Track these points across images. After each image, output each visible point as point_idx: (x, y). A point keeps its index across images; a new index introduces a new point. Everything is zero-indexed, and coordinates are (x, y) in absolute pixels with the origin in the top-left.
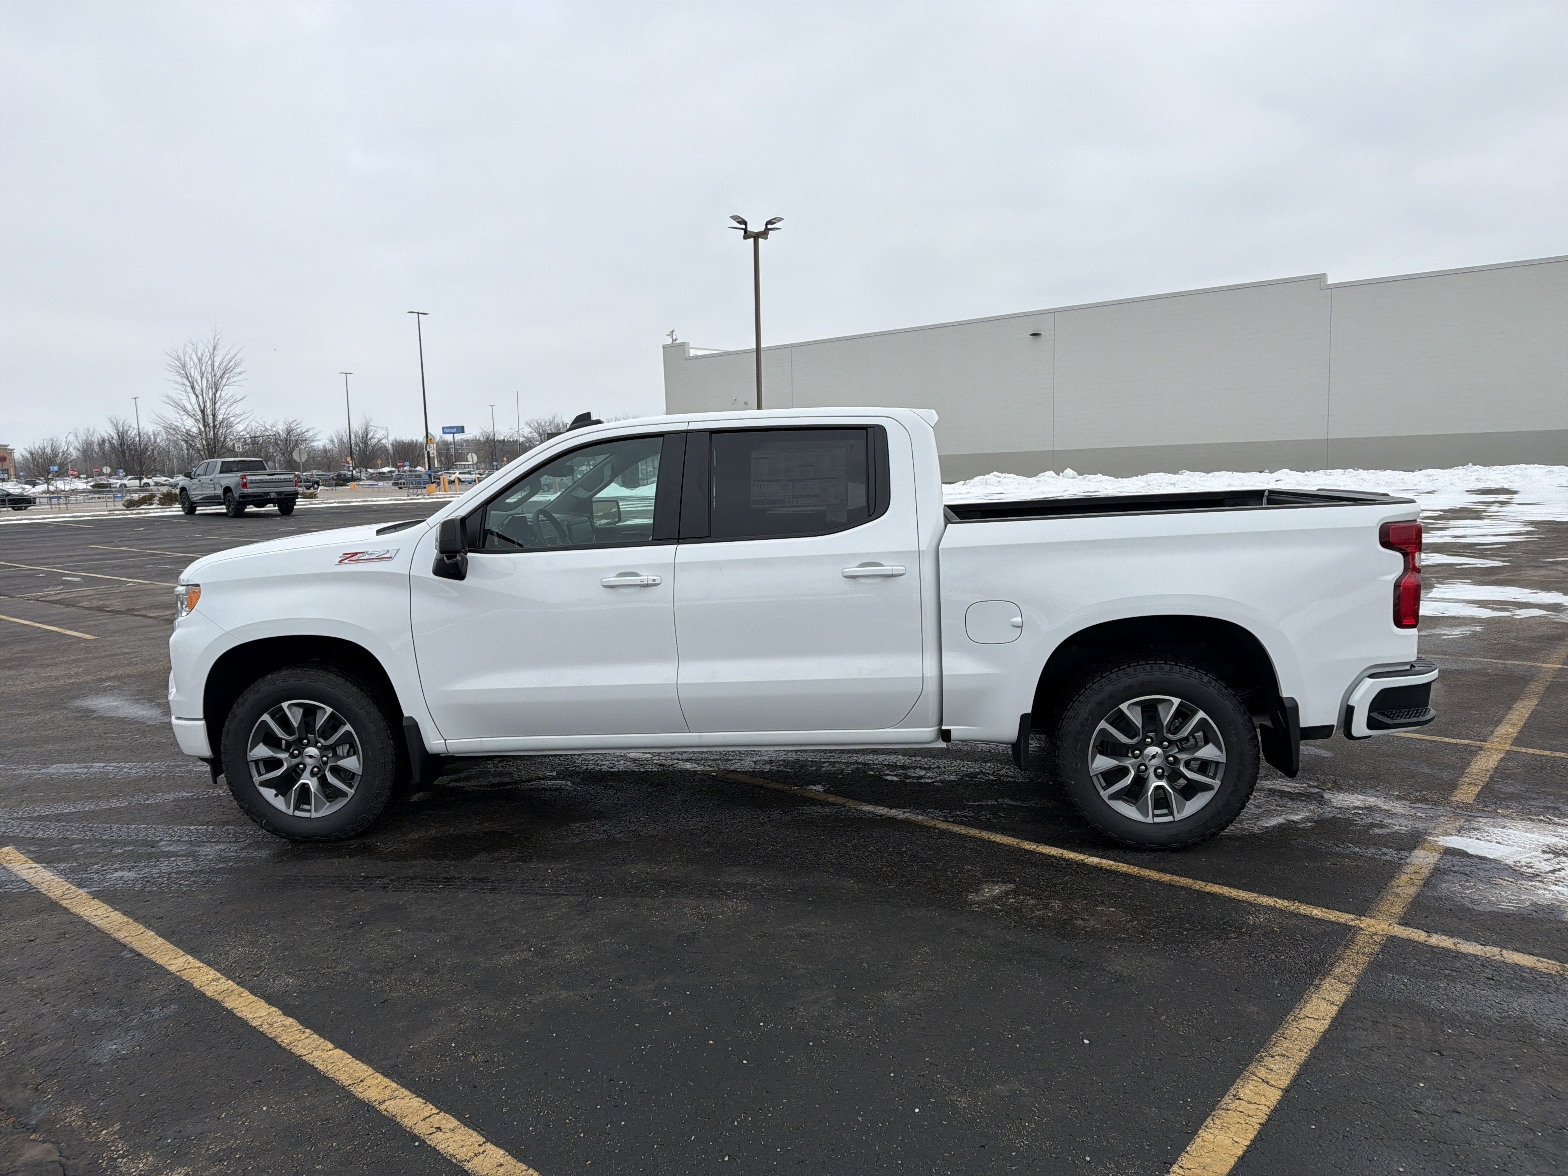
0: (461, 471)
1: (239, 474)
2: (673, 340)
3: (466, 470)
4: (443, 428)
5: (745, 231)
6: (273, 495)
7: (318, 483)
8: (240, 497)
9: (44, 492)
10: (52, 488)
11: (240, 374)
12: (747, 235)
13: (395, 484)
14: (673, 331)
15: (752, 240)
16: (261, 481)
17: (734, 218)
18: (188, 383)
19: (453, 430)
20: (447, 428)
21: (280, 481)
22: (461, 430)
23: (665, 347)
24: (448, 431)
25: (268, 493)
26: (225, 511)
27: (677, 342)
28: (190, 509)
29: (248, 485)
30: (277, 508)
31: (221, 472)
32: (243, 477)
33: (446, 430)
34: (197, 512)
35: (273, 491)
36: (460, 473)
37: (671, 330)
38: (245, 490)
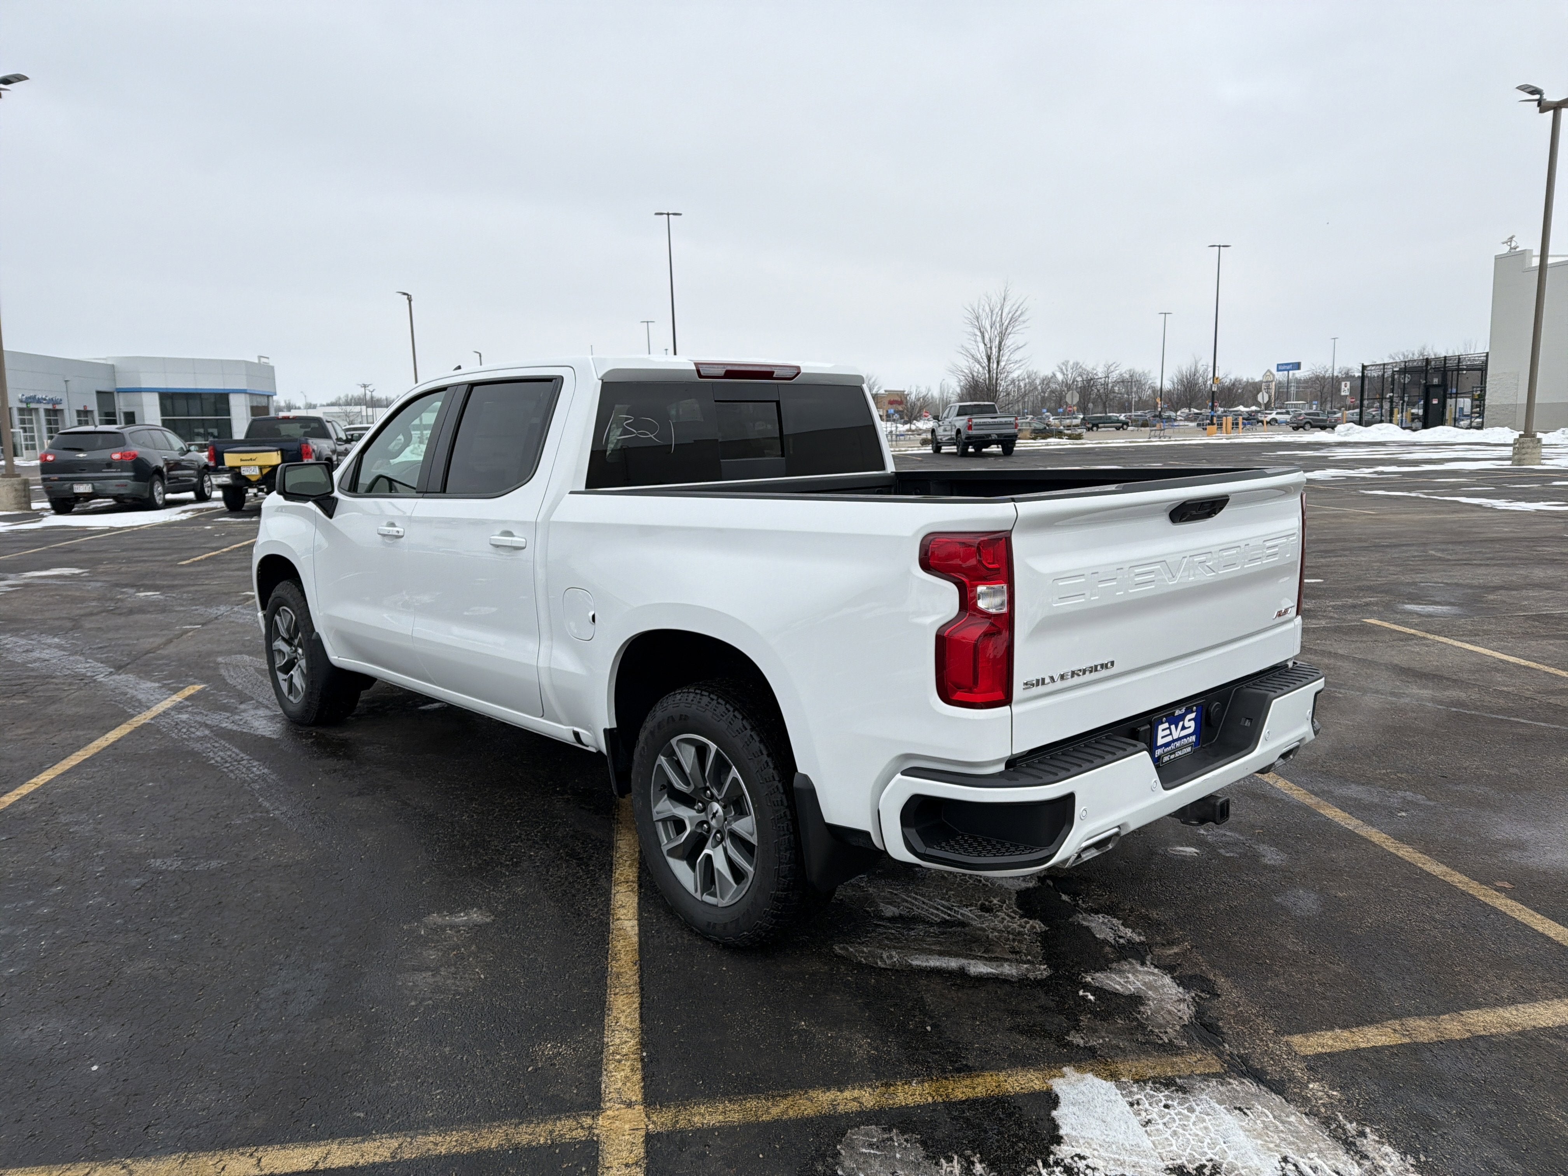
0: (1279, 411)
1: (967, 417)
2: (1511, 248)
3: (1284, 411)
4: (1278, 365)
5: (1540, 102)
6: (994, 437)
7: (1127, 424)
8: (967, 438)
9: (908, 431)
10: (913, 427)
11: (1024, 322)
12: (1543, 106)
13: (1199, 425)
14: (1512, 238)
15: (1550, 113)
16: (985, 424)
17: (1522, 88)
18: (979, 334)
19: (1288, 368)
20: (1282, 365)
21: (1001, 424)
22: (1297, 366)
23: (1497, 258)
24: (1284, 367)
25: (990, 435)
26: (955, 451)
27: (1518, 250)
28: (937, 450)
29: (973, 427)
30: (1000, 449)
31: (958, 415)
32: (970, 420)
33: (1280, 368)
34: (942, 451)
35: (994, 433)
36: (1277, 413)
37: (1510, 236)
38: (971, 432)
